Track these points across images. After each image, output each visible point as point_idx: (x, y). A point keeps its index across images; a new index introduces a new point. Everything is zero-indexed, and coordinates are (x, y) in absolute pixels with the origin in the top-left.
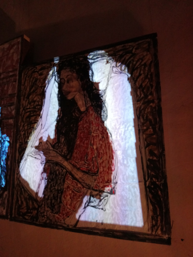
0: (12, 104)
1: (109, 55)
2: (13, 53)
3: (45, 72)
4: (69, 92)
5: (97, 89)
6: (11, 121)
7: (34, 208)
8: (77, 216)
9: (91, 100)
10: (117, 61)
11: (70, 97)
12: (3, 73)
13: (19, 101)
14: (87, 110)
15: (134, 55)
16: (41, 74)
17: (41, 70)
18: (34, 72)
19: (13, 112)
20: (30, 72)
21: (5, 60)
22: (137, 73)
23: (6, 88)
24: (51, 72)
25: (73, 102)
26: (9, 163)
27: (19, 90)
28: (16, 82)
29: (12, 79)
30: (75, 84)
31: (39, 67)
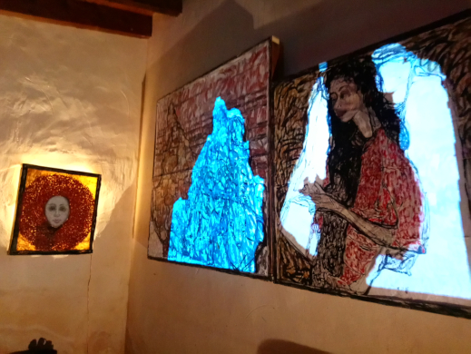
0: (262, 136)
1: (408, 49)
2: (259, 65)
3: (306, 87)
4: (345, 112)
5: (390, 103)
6: (264, 158)
7: (305, 269)
8: (368, 281)
9: (381, 120)
10: (421, 57)
11: (346, 119)
12: (248, 94)
13: (272, 131)
14: (375, 135)
15: (451, 44)
16: (301, 91)
17: (300, 84)
18: (291, 88)
19: (266, 147)
20: (285, 89)
21: (248, 76)
22: (456, 72)
23: (252, 116)
24: (315, 86)
25: (352, 125)
26: (266, 211)
27: (272, 117)
28: (265, 105)
29: (261, 101)
30: (354, 98)
31: (297, 81)
